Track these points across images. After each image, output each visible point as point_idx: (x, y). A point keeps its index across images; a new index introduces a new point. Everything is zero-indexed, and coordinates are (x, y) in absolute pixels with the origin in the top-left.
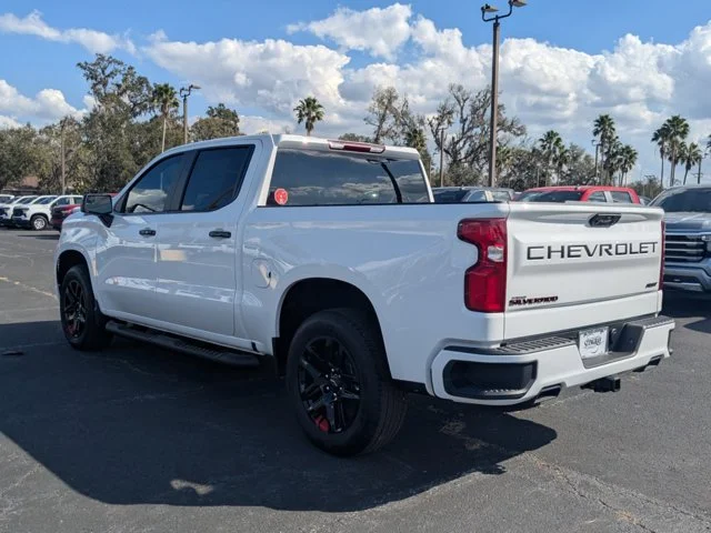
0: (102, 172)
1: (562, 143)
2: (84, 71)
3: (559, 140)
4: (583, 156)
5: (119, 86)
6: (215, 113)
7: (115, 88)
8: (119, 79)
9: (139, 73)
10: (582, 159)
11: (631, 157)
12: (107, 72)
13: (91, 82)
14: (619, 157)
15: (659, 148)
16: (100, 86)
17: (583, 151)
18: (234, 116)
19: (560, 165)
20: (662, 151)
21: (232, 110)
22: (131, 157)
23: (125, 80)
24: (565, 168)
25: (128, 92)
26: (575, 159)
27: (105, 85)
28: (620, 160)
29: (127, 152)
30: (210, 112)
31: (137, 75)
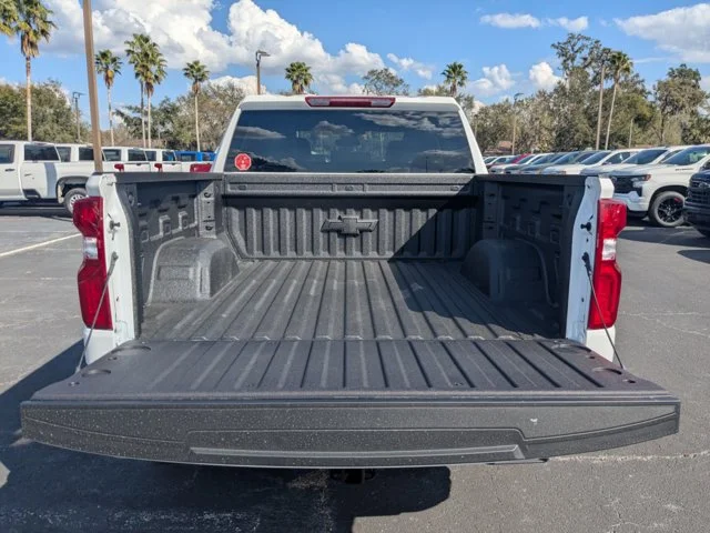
0: (558, 136)
2: (556, 51)
5: (585, 59)
6: (676, 73)
7: (582, 61)
8: (585, 53)
9: (604, 45)
12: (576, 48)
13: (562, 59)
16: (569, 62)
18: (696, 75)
21: (694, 69)
22: (585, 121)
23: (591, 53)
25: (594, 64)
27: (573, 60)
29: (582, 117)
30: (671, 74)
31: (602, 48)
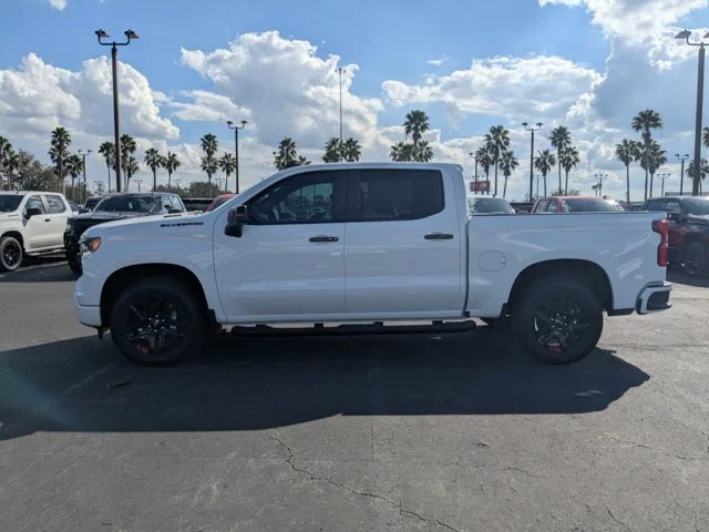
1: (11, 149)
3: (9, 146)
4: (33, 161)
10: (31, 165)
11: (79, 164)
14: (67, 164)
15: (105, 159)
17: (32, 157)
19: (11, 169)
20: (108, 161)
24: (15, 172)
26: (25, 163)
28: (69, 167)
